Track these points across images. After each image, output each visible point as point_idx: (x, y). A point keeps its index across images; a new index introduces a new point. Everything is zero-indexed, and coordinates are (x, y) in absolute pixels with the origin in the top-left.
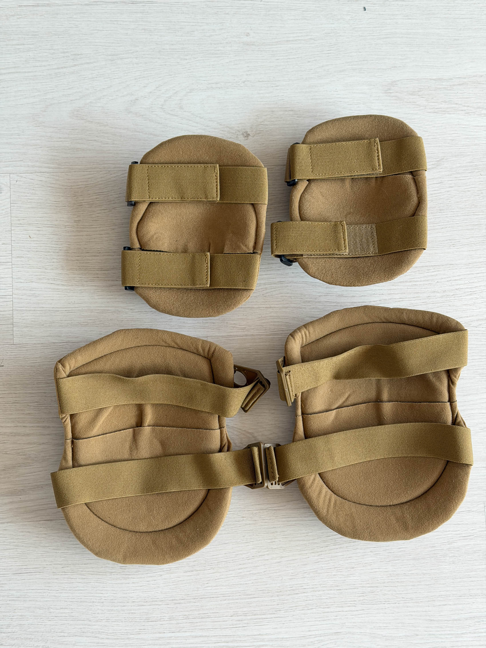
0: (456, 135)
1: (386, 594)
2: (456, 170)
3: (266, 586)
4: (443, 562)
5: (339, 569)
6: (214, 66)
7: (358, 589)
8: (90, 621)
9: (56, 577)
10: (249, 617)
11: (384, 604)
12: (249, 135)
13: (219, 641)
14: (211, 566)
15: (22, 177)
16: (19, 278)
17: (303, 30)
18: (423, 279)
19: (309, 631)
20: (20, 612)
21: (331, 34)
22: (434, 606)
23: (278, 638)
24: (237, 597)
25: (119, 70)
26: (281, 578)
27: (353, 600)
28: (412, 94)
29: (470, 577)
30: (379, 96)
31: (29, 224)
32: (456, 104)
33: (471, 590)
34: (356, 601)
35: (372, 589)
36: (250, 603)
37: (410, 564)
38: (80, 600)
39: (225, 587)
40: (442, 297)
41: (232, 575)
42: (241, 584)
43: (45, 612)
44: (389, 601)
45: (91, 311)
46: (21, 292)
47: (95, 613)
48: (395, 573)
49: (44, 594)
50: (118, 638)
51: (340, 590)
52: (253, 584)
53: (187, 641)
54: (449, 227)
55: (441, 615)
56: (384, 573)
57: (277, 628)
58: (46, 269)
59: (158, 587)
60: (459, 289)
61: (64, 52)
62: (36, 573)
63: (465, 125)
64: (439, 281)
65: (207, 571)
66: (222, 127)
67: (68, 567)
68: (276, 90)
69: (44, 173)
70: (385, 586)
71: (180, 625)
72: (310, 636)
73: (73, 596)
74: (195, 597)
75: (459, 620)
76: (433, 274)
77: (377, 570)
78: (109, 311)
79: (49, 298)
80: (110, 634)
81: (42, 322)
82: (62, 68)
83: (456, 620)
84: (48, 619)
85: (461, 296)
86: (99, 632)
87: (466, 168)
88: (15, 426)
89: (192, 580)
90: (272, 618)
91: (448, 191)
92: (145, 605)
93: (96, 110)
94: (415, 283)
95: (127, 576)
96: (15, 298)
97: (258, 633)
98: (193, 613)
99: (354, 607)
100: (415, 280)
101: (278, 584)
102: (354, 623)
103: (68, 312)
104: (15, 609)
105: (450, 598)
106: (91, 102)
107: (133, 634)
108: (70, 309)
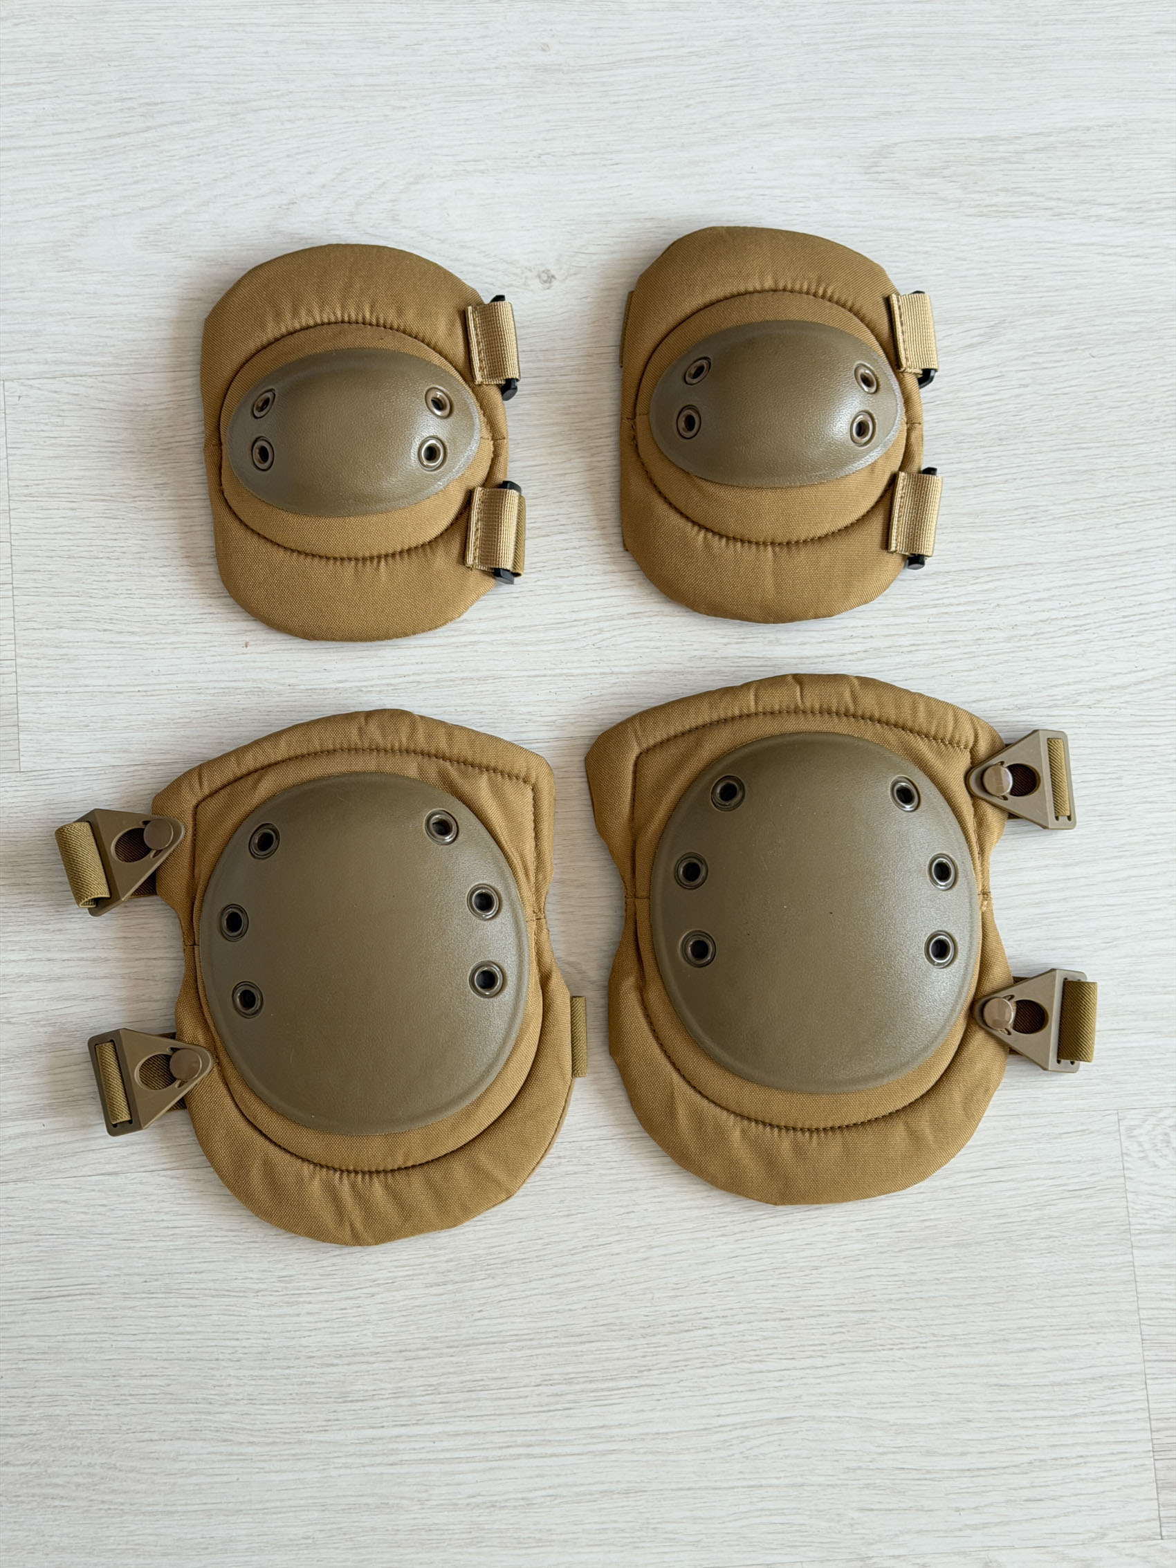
0: (1031, 266)
1: (896, 1327)
2: (1035, 346)
3: (615, 1314)
4: (1024, 1251)
5: (783, 1271)
6: (468, 122)
7: (828, 1316)
8: (211, 1403)
9: (129, 1303)
10: (578, 1387)
11: (892, 1349)
12: (553, 277)
13: (509, 1444)
14: (486, 1270)
15: (31, 386)
16: (29, 620)
17: (672, 34)
18: (963, 600)
19: (718, 1416)
20: (48, 1387)
21: (738, 42)
22: (1007, 1353)
23: (647, 1434)
24: (549, 1341)
25: (249, 137)
26: (651, 1296)
27: (817, 1342)
28: (927, 175)
29: (1090, 1285)
30: (852, 181)
31: (50, 495)
32: (1032, 194)
33: (1091, 1315)
34: (824, 1344)
35: (862, 1315)
36: (579, 1354)
37: (948, 1258)
38: (188, 1355)
39: (521, 1319)
40: (1008, 640)
41: (537, 1291)
42: (557, 1312)
43: (106, 1385)
44: (902, 1344)
45: (199, 691)
46: (34, 651)
47: (222, 1386)
48: (914, 1278)
49: (104, 1344)
50: (278, 1440)
51: (789, 1319)
52: (584, 1311)
53: (436, 1444)
54: (1022, 479)
55: (1023, 1374)
56: (889, 1279)
57: (643, 1411)
58: (91, 597)
59: (368, 1322)
60: (1047, 620)
61: (123, 100)
62: (83, 1297)
63: (1053, 242)
64: (1001, 602)
65: (480, 1282)
66: (490, 260)
67: (157, 1280)
68: (614, 172)
69: (81, 376)
70: (893, 1309)
71: (419, 1408)
72: (721, 1426)
73: (169, 1348)
74: (452, 1344)
75: (1066, 1384)
76: (986, 587)
77: (873, 1272)
78: (239, 691)
79: (100, 664)
80: (257, 1433)
81: (83, 719)
82: (119, 135)
83: (1059, 1384)
84: (115, 1402)
85: (1052, 637)
86: (232, 1428)
87: (1057, 341)
88: (28, 960)
89: (445, 1303)
90: (631, 1388)
91: (1017, 396)
92: (337, 1365)
93: (199, 230)
94: (943, 610)
95: (295, 1299)
96: (22, 666)
97: (601, 1424)
98: (449, 1380)
99: (821, 1359)
100: (946, 601)
101: (643, 1309)
102: (821, 1395)
103: (144, 694)
104: (36, 1381)
105: (1044, 1333)
106: (185, 213)
107: (312, 1432)
108: (150, 688)
